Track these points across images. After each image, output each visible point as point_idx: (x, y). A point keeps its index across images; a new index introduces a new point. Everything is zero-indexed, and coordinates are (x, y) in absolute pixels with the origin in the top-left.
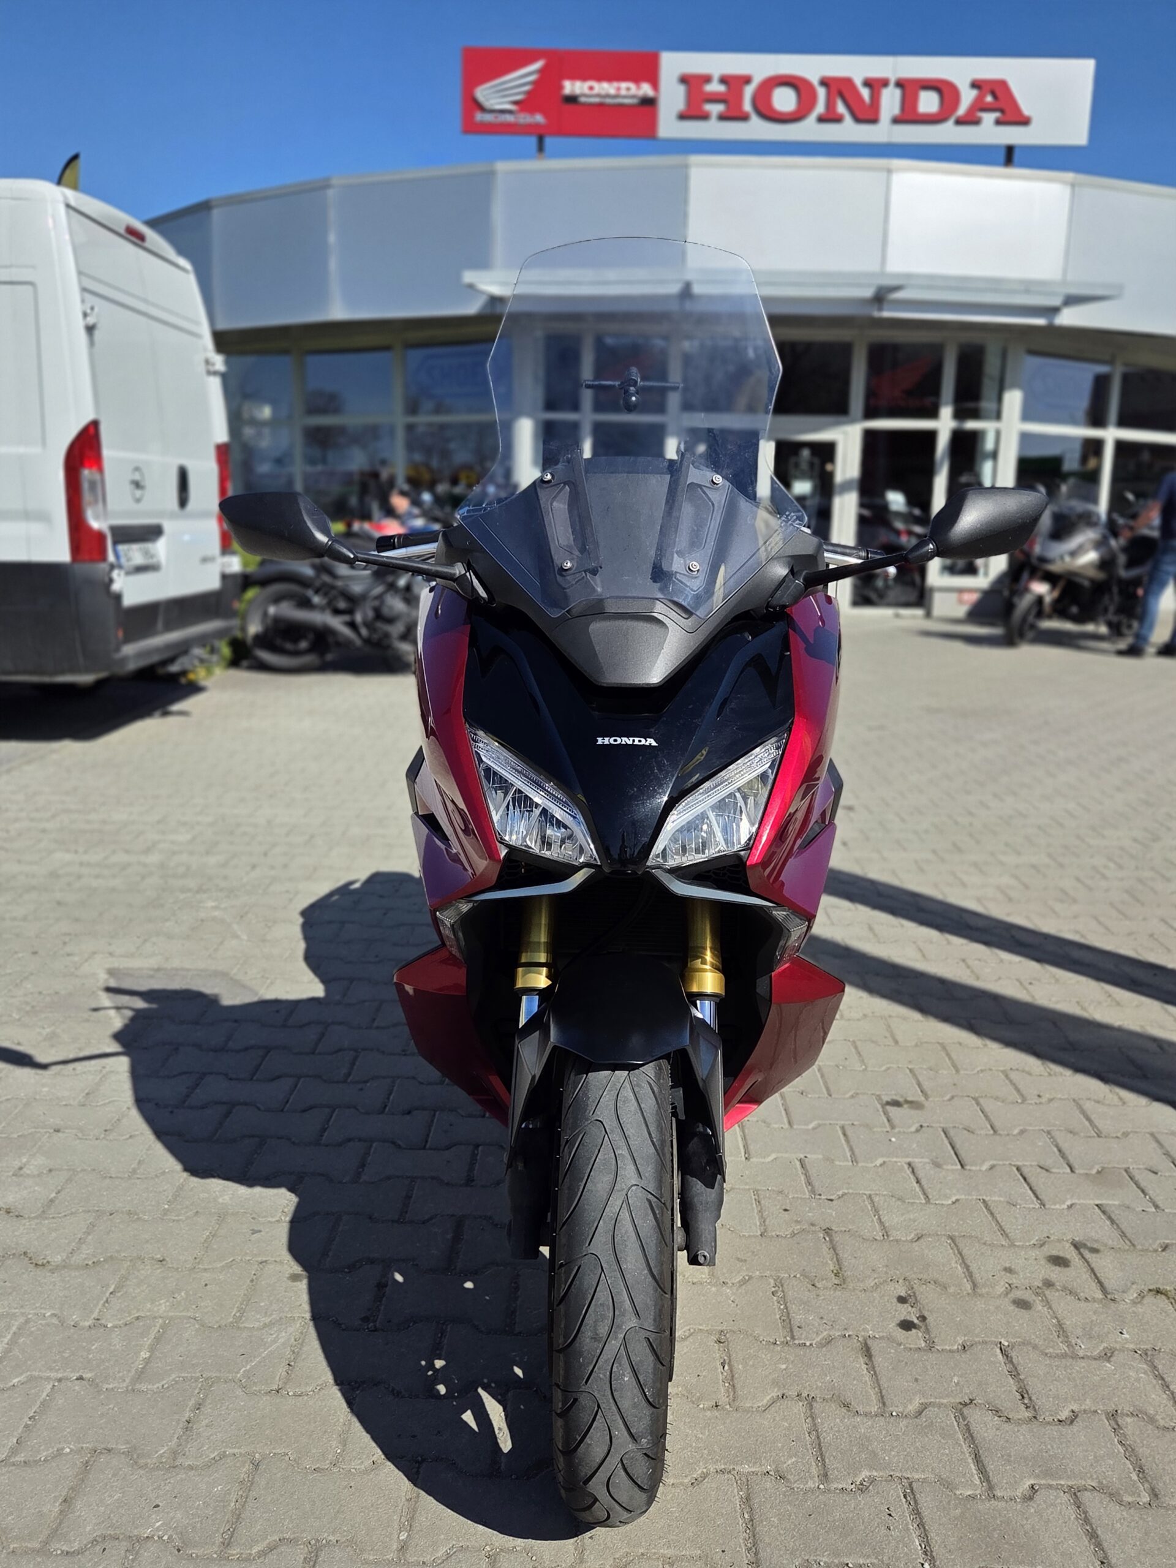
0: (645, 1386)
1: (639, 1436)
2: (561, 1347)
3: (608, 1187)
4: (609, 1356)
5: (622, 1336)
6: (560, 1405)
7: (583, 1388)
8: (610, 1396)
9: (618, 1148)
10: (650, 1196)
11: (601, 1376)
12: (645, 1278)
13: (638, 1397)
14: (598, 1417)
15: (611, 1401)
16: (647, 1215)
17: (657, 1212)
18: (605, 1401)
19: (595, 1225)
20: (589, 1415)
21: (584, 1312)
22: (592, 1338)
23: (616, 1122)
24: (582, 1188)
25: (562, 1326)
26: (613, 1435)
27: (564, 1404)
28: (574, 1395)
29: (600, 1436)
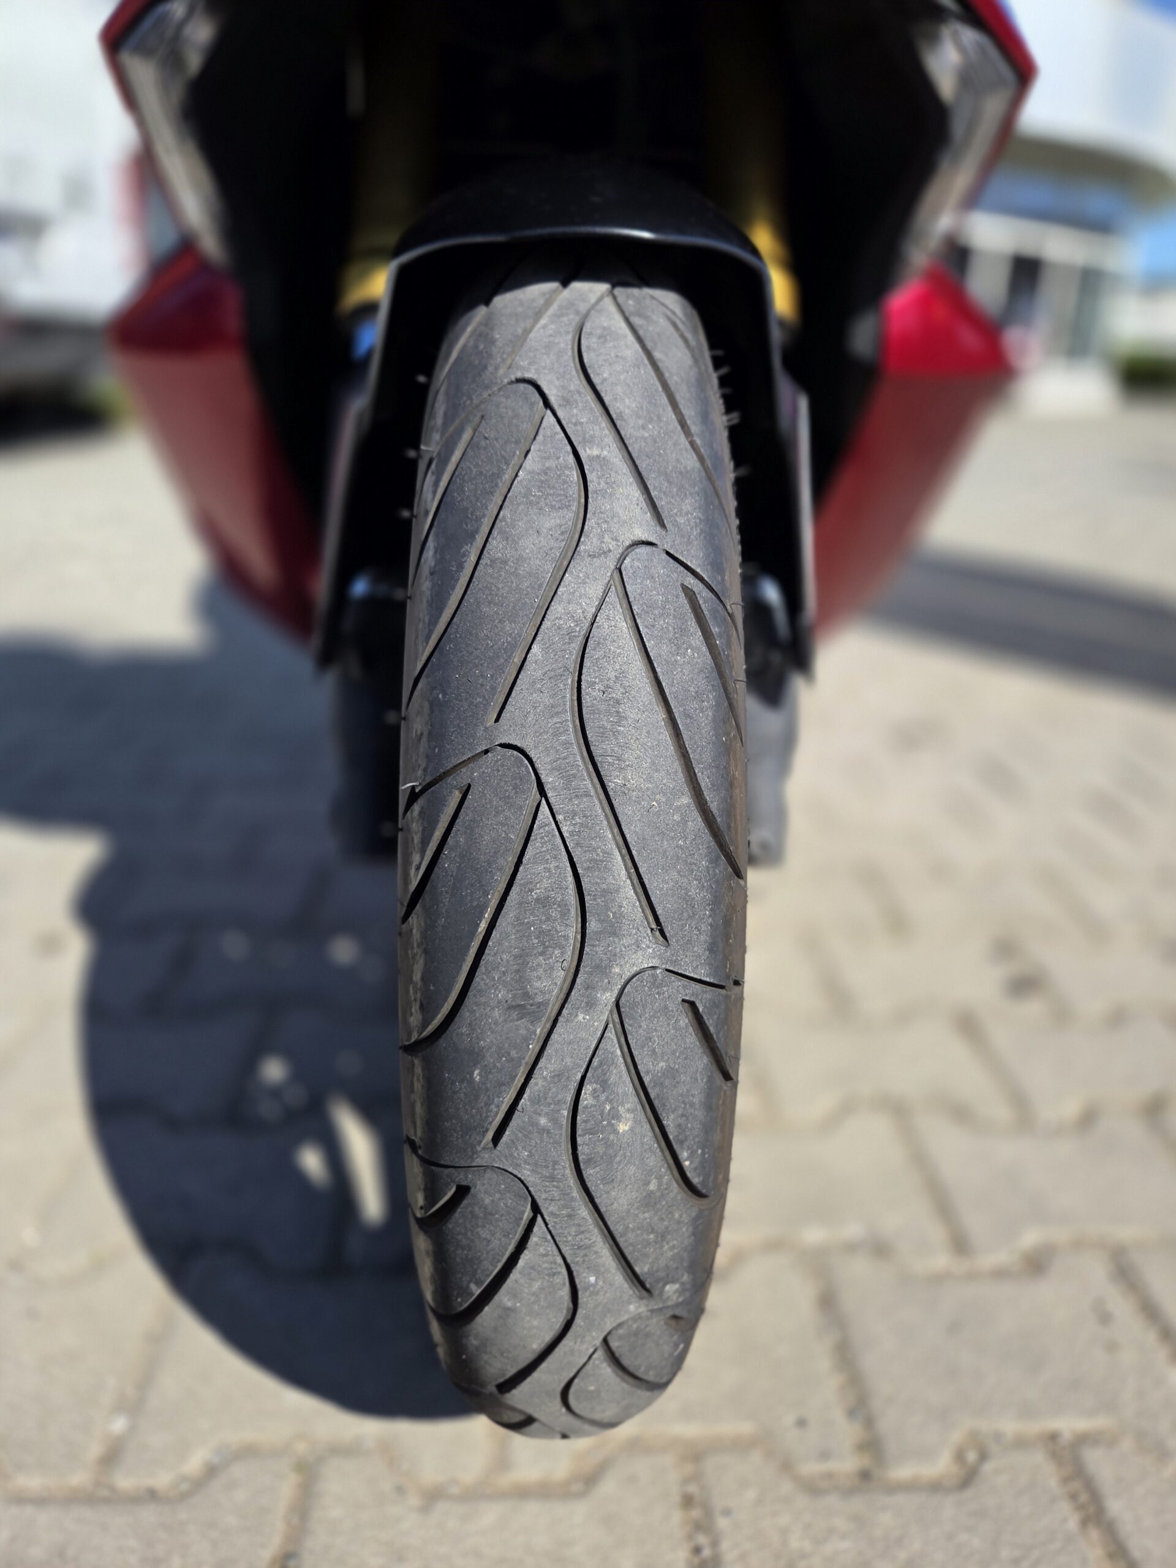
0: (682, 1142)
1: (658, 1280)
2: (415, 1037)
3: (557, 546)
4: (568, 1061)
5: (609, 997)
6: (420, 1200)
7: (485, 1158)
8: (572, 1181)
9: (589, 441)
10: (691, 581)
11: (543, 1121)
12: (684, 821)
13: (659, 1178)
14: (534, 1239)
15: (576, 1192)
16: (683, 631)
17: (715, 630)
18: (556, 1194)
19: (517, 660)
20: (506, 1235)
21: (483, 926)
22: (511, 1008)
23: (577, 382)
24: (473, 558)
25: (417, 976)
26: (580, 1285)
27: (431, 1198)
28: (462, 1178)
29: (542, 1289)
